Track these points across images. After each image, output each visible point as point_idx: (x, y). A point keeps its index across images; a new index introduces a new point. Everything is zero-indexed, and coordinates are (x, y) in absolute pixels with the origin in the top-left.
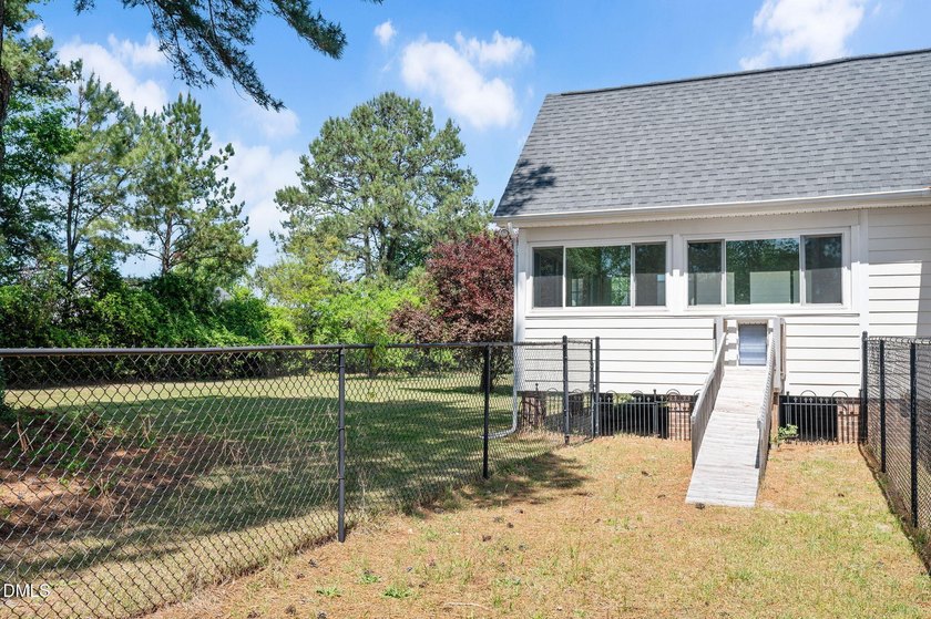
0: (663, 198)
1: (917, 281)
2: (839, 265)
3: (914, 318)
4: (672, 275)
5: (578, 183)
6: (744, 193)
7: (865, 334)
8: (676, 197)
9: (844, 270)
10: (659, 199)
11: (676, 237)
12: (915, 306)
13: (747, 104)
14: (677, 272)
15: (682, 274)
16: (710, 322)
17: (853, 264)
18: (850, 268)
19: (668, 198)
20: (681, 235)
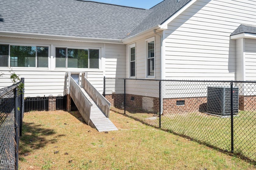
0: (49, 32)
1: (116, 63)
2: (98, 58)
3: (115, 73)
4: (50, 58)
5: (14, 22)
6: (74, 34)
7: (104, 77)
8: (53, 33)
9: (100, 59)
10: (47, 32)
11: (52, 46)
12: (115, 70)
13: (66, 7)
14: (52, 57)
15: (54, 58)
16: (64, 73)
17: (102, 58)
18: (101, 59)
19: (51, 33)
20: (54, 45)
